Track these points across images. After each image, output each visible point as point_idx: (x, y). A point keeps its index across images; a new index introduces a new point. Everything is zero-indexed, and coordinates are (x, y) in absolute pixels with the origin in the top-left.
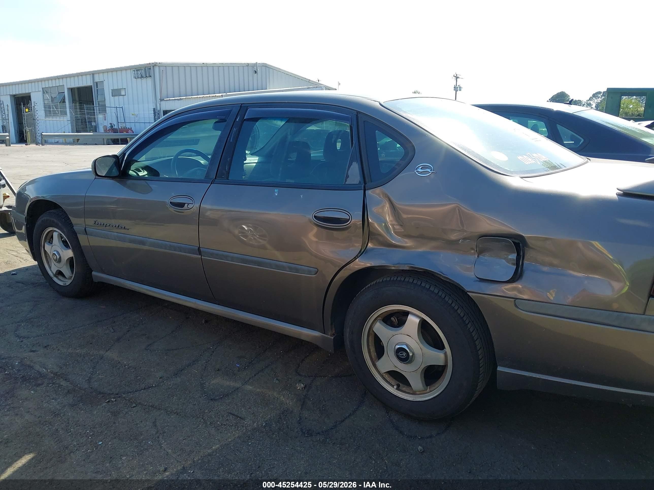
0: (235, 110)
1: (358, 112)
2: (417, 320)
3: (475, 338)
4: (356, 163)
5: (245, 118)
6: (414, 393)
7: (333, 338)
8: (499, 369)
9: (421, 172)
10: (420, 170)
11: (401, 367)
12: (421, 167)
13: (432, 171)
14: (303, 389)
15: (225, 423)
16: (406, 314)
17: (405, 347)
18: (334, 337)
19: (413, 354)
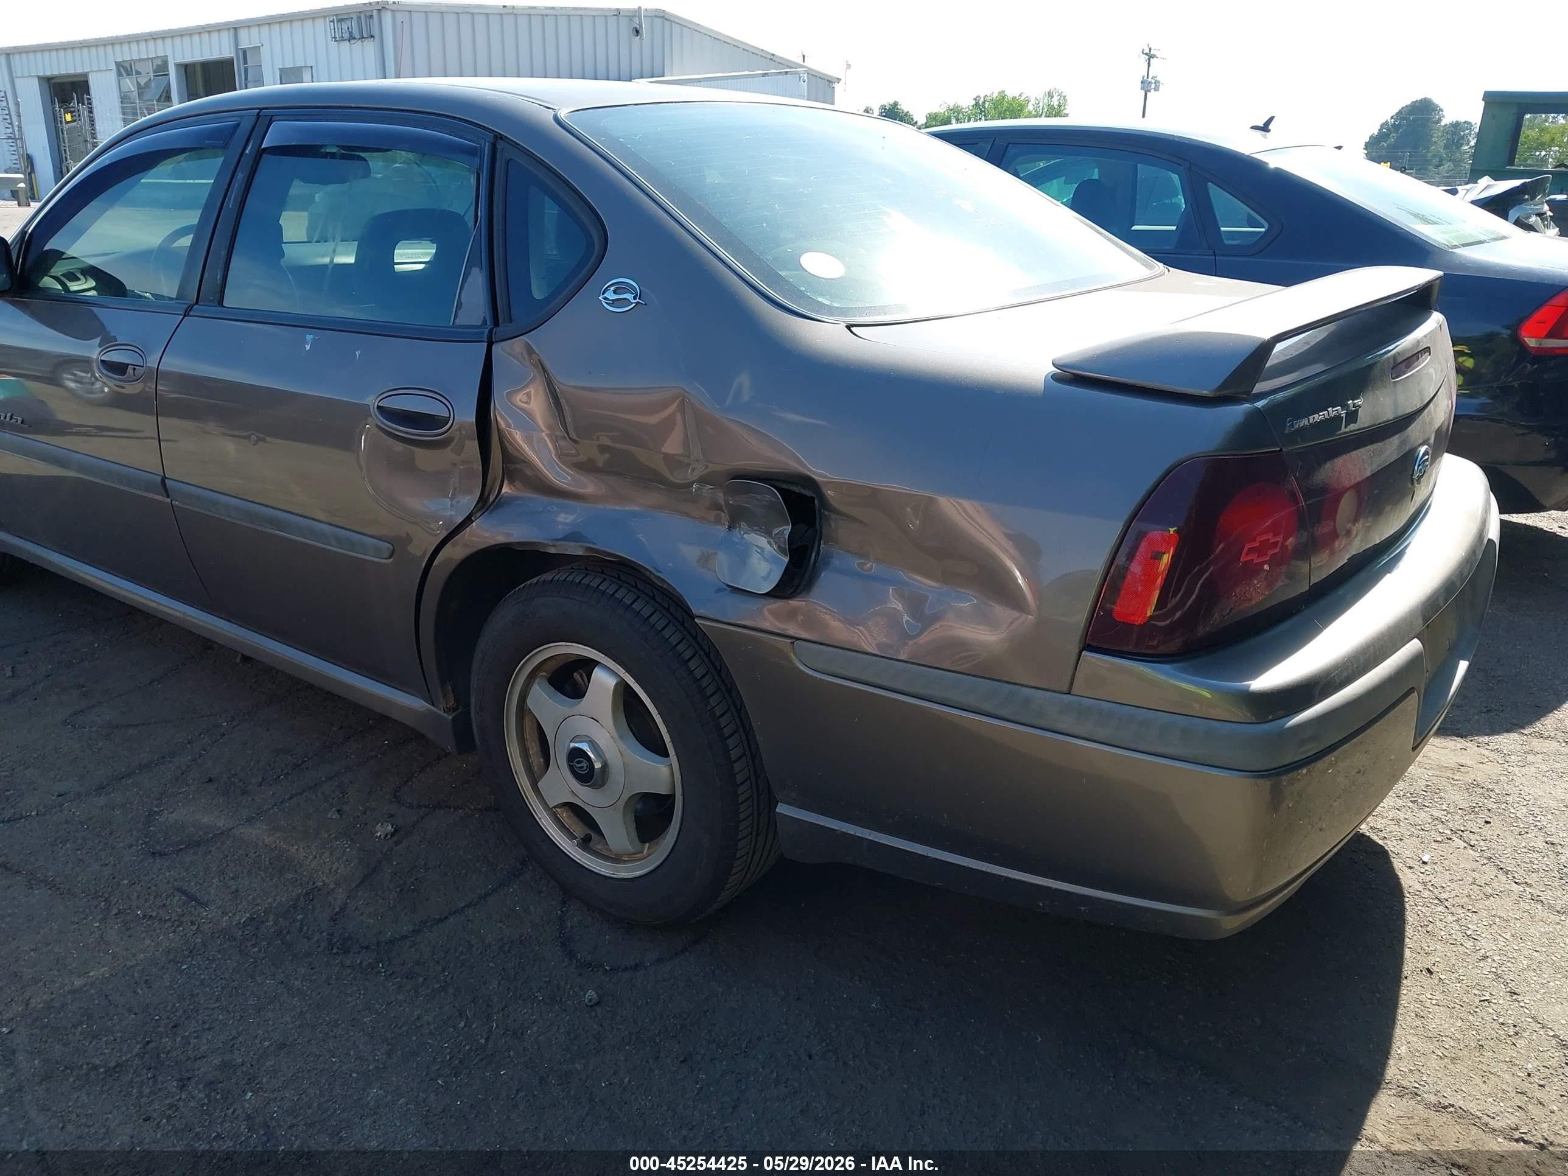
0: (246, 126)
1: (498, 137)
2: (611, 682)
3: (727, 732)
4: (478, 269)
5: (263, 146)
6: (617, 859)
7: (450, 717)
8: (782, 809)
9: (613, 300)
10: (610, 295)
11: (584, 795)
12: (612, 288)
13: (637, 300)
14: (389, 836)
15: (154, 914)
16: (589, 665)
17: (585, 747)
18: (453, 715)
19: (605, 766)
